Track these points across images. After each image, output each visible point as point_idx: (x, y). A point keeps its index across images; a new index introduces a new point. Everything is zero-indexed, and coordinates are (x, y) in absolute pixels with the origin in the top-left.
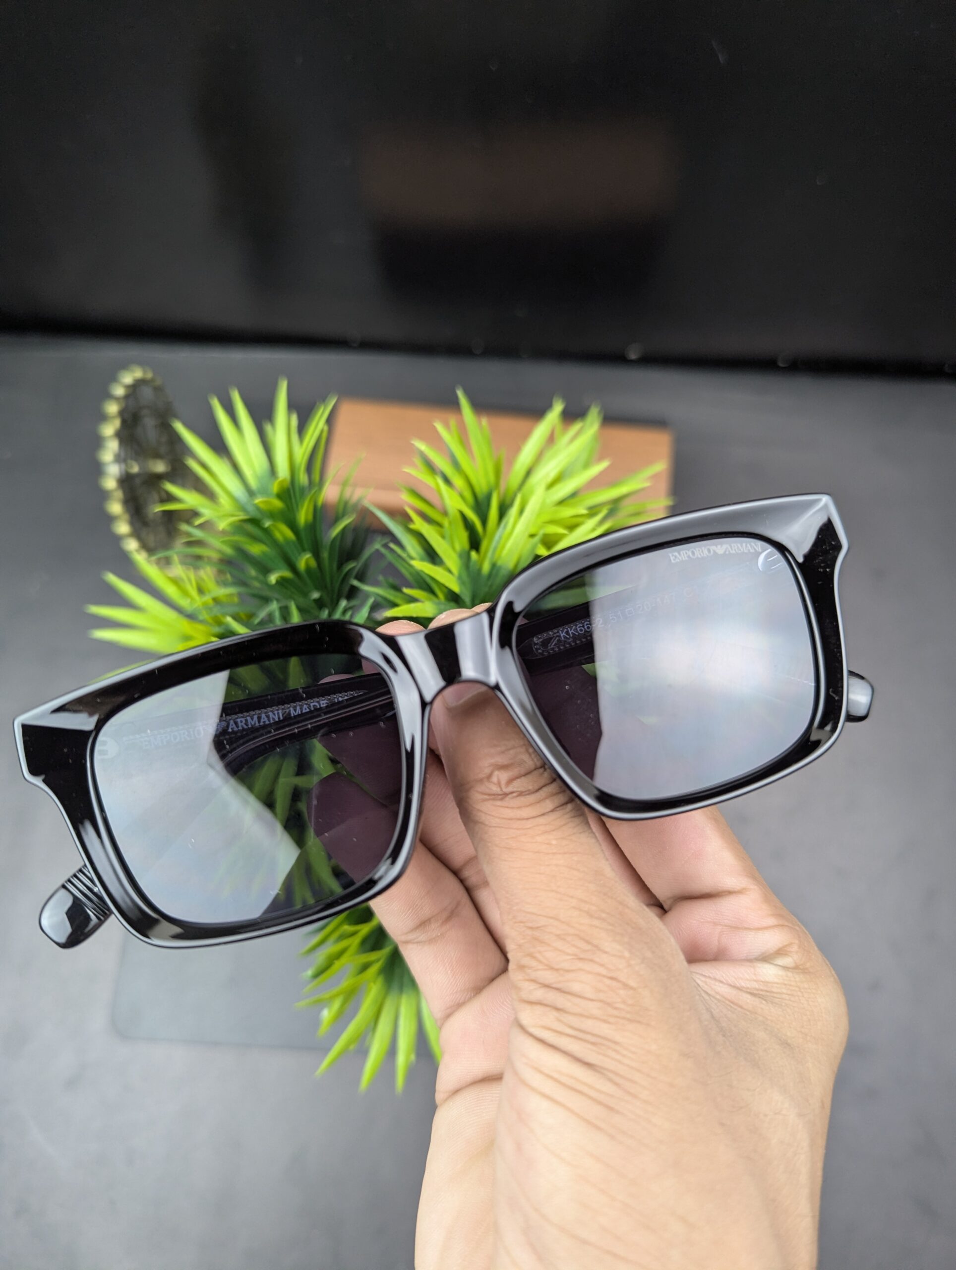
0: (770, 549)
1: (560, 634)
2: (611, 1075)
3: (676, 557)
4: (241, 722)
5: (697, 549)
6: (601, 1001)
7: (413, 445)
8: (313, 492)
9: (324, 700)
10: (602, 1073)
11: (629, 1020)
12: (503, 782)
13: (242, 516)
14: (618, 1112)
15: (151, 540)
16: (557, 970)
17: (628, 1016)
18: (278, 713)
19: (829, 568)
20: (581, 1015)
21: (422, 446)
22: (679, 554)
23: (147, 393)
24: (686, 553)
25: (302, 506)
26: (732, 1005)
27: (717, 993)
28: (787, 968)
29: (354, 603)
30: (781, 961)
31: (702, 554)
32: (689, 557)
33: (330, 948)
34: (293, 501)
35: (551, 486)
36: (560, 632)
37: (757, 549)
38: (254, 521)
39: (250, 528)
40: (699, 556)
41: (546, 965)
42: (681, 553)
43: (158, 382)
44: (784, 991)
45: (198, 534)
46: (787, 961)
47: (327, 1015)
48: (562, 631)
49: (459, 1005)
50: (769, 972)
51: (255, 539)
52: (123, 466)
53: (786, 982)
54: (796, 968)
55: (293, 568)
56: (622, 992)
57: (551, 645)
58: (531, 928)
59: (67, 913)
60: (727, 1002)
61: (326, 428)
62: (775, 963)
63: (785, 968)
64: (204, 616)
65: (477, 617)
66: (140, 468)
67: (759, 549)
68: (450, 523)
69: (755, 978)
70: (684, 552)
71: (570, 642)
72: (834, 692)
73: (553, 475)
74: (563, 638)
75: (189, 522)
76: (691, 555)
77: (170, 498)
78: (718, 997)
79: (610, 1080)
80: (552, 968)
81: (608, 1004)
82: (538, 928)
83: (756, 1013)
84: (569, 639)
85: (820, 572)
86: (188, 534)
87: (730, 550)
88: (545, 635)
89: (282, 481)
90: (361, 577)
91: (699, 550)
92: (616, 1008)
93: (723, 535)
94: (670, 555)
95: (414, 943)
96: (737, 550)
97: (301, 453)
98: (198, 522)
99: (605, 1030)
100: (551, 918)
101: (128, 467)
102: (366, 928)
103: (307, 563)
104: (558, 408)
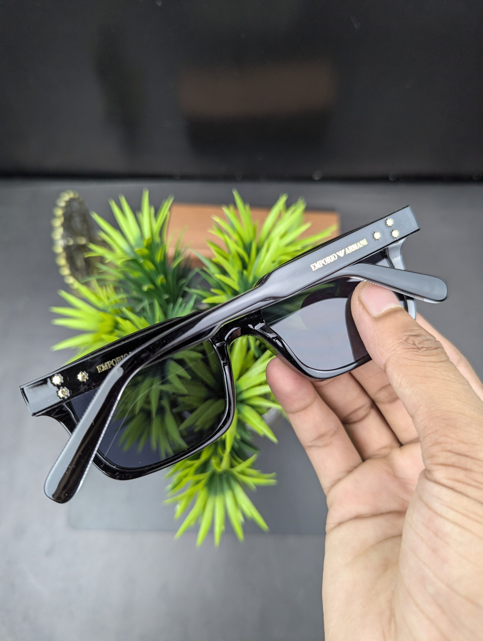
7: (212, 219)
8: (163, 246)
13: (128, 258)
21: (217, 219)
23: (76, 205)
25: (158, 253)
29: (186, 299)
33: (180, 474)
34: (154, 250)
35: (282, 237)
38: (134, 261)
39: (132, 264)
43: (81, 199)
45: (106, 268)
47: (179, 509)
51: (135, 269)
52: (65, 241)
55: (153, 283)
61: (169, 214)
64: (110, 310)
66: (74, 242)
68: (233, 258)
73: (283, 232)
75: (101, 263)
86: (100, 269)
89: (147, 240)
90: (189, 286)
95: (314, 446)
97: (156, 227)
98: (105, 262)
101: (68, 241)
102: (197, 463)
103: (161, 281)
104: (283, 200)
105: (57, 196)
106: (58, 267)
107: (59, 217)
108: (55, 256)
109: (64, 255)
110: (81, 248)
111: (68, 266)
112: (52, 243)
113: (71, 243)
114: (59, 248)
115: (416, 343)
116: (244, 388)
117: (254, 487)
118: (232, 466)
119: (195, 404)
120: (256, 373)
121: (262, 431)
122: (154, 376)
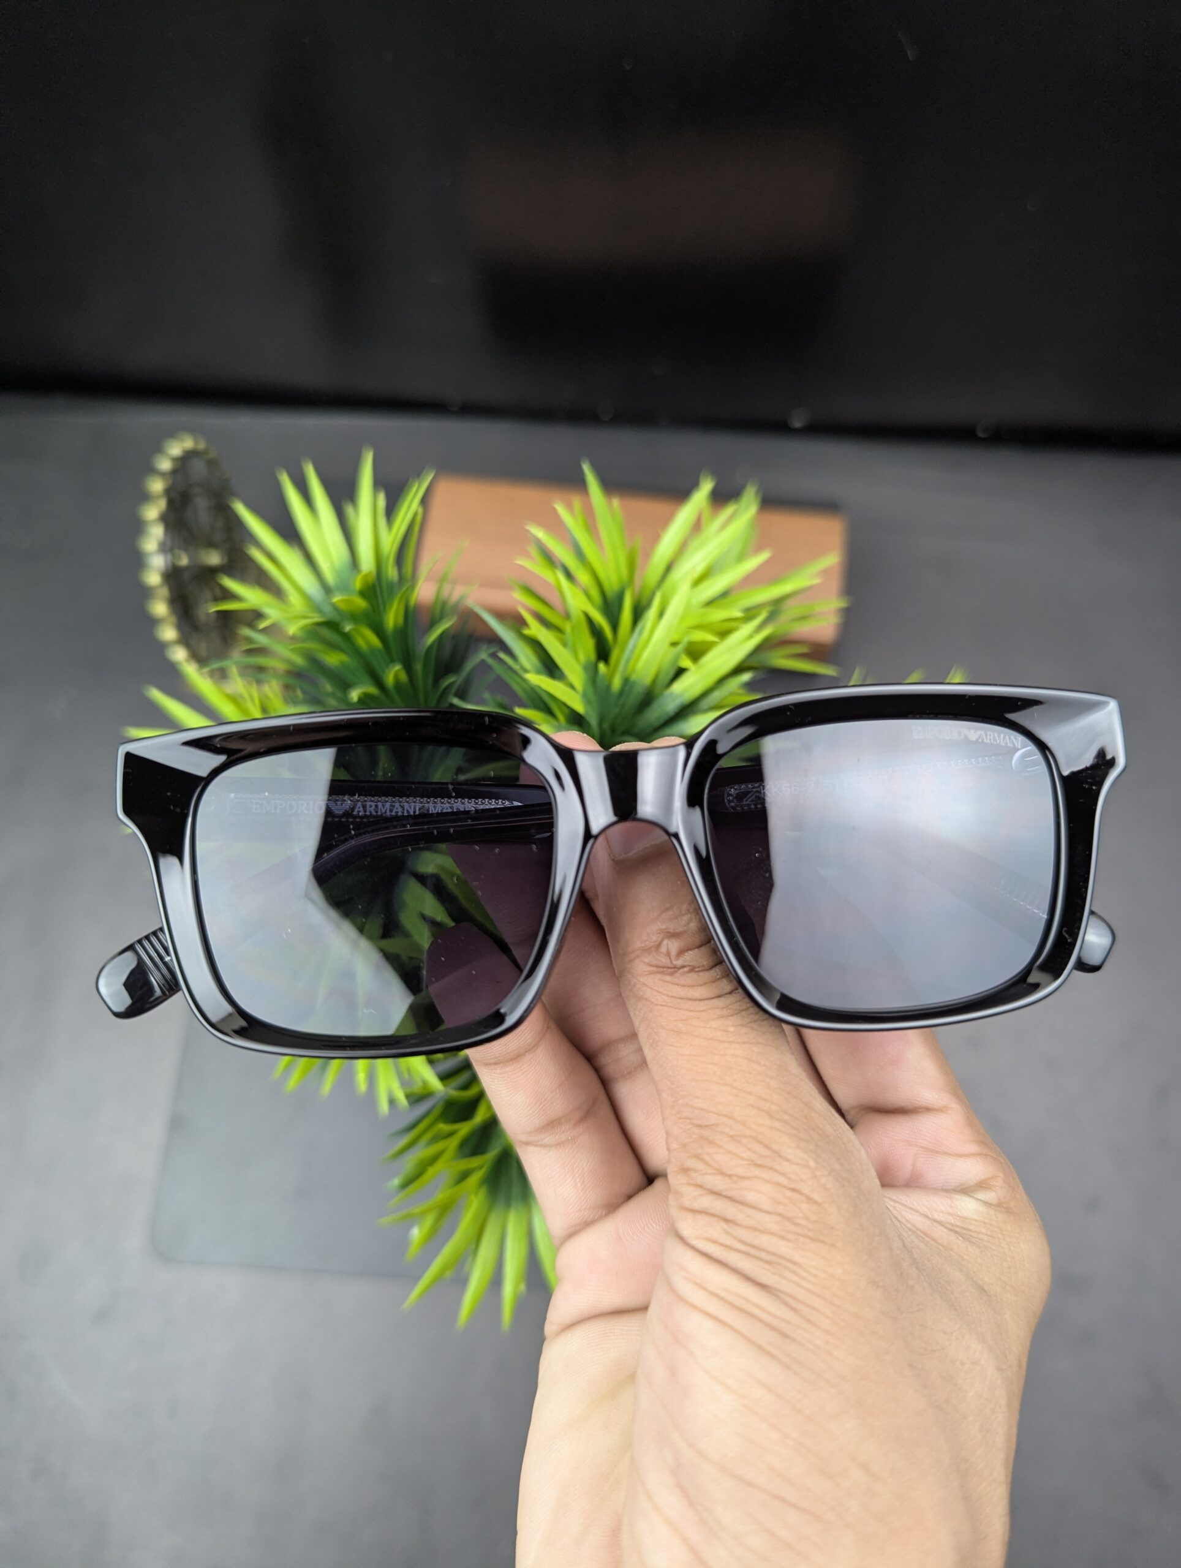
0: (1031, 747)
1: (760, 790)
2: (787, 1299)
4: (371, 806)
6: (780, 1215)
7: (528, 531)
8: (404, 588)
10: (777, 1296)
11: (810, 1238)
12: (673, 953)
13: (317, 619)
14: (794, 1340)
15: (203, 648)
16: (730, 1176)
17: (810, 1234)
18: (415, 807)
19: (1096, 785)
20: (754, 1229)
21: (539, 533)
23: (199, 468)
24: (932, 730)
25: (391, 606)
26: (924, 1236)
27: (908, 1221)
28: (989, 1204)
30: (982, 1195)
31: (950, 735)
32: (934, 735)
33: (422, 1152)
34: (380, 600)
35: (698, 582)
37: (1016, 744)
38: (332, 625)
39: (326, 633)
40: (947, 737)
41: (717, 1170)
43: (213, 454)
44: (983, 1230)
45: (262, 640)
46: (990, 1196)
47: (417, 1234)
49: (586, 1225)
50: (969, 1207)
51: (332, 646)
52: (169, 557)
53: (987, 1221)
54: (999, 1206)
55: (379, 682)
56: (805, 1206)
57: (747, 800)
58: (699, 1126)
59: (126, 980)
60: (919, 1233)
61: (420, 511)
62: (976, 1196)
63: (986, 1204)
65: (672, 749)
66: (190, 559)
67: (1018, 744)
68: (573, 628)
69: (951, 1211)
73: (700, 569)
74: (762, 796)
75: (251, 626)
76: (937, 734)
77: (228, 595)
78: (908, 1225)
79: (786, 1304)
80: (722, 1173)
81: (789, 1219)
82: (707, 1126)
83: (951, 1250)
85: (1085, 788)
86: (249, 640)
87: (985, 738)
88: (743, 786)
89: (366, 576)
90: (462, 694)
91: (948, 730)
92: (796, 1224)
95: (536, 1146)
96: (992, 740)
97: (390, 541)
98: (263, 625)
99: (784, 1248)
100: (725, 1116)
101: (175, 558)
102: (464, 1129)
103: (396, 677)
104: (706, 487)
105: (157, 448)
106: (153, 622)
107: (158, 497)
108: (145, 593)
109: (164, 592)
110: (208, 574)
111: (173, 619)
112: (138, 561)
113: (184, 561)
114: (153, 578)
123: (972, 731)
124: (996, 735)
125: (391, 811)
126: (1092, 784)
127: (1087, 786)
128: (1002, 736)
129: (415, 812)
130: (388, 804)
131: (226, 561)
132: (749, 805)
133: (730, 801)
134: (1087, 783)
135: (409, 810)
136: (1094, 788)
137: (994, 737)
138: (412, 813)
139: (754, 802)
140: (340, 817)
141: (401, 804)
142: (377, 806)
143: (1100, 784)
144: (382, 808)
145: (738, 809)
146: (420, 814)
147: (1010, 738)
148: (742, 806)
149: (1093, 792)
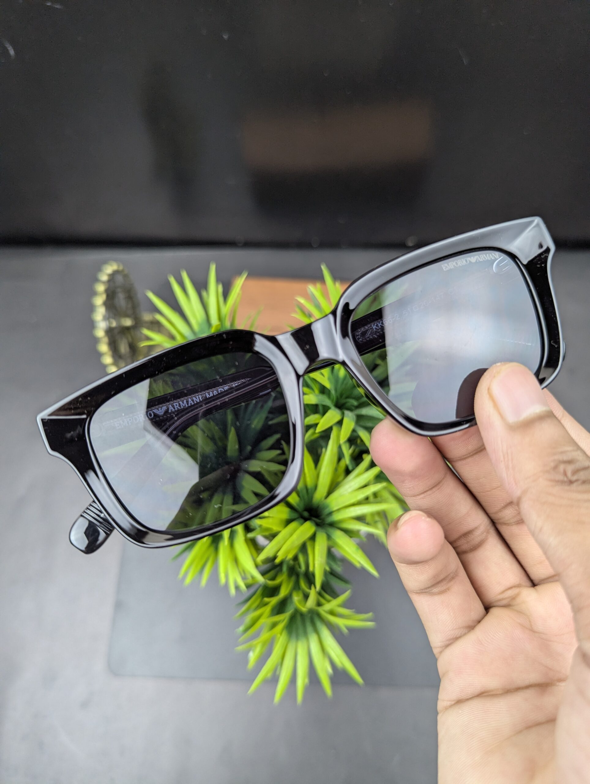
0: (503, 256)
1: (372, 327)
3: (446, 267)
4: (176, 405)
5: (459, 261)
9: (226, 387)
18: (199, 398)
19: (543, 264)
22: (448, 265)
23: (119, 279)
24: (452, 264)
31: (462, 263)
32: (454, 266)
33: (253, 614)
36: (373, 326)
37: (496, 257)
40: (461, 265)
42: (449, 264)
43: (126, 272)
47: (253, 657)
48: (374, 325)
52: (108, 322)
57: (367, 335)
59: (85, 533)
65: (326, 318)
66: (117, 324)
70: (451, 263)
71: (379, 332)
72: (554, 342)
74: (375, 330)
76: (456, 265)
84: (378, 329)
85: (538, 267)
87: (479, 259)
88: (363, 329)
91: (460, 261)
93: (473, 250)
94: (443, 266)
96: (484, 259)
101: (110, 323)
102: (274, 601)
105: (99, 269)
106: (100, 355)
107: (101, 294)
108: (96, 341)
109: (106, 340)
110: (125, 330)
111: (110, 353)
112: (92, 325)
113: (114, 324)
114: (100, 333)
115: (569, 474)
116: (335, 509)
117: (345, 631)
118: (319, 604)
119: (275, 528)
120: (350, 490)
121: (360, 563)
122: (224, 493)
123: (472, 258)
124: (484, 256)
125: (188, 404)
126: (541, 264)
127: (539, 266)
128: (488, 255)
129: (200, 400)
130: (185, 401)
131: (134, 323)
132: (368, 337)
133: (359, 339)
134: (539, 264)
135: (197, 400)
136: (543, 265)
137: (484, 257)
138: (198, 401)
139: (371, 335)
140: (163, 416)
141: (192, 399)
142: (179, 404)
143: (546, 262)
144: (183, 404)
145: (364, 341)
146: (202, 400)
147: (492, 255)
148: (366, 339)
149: (543, 268)
